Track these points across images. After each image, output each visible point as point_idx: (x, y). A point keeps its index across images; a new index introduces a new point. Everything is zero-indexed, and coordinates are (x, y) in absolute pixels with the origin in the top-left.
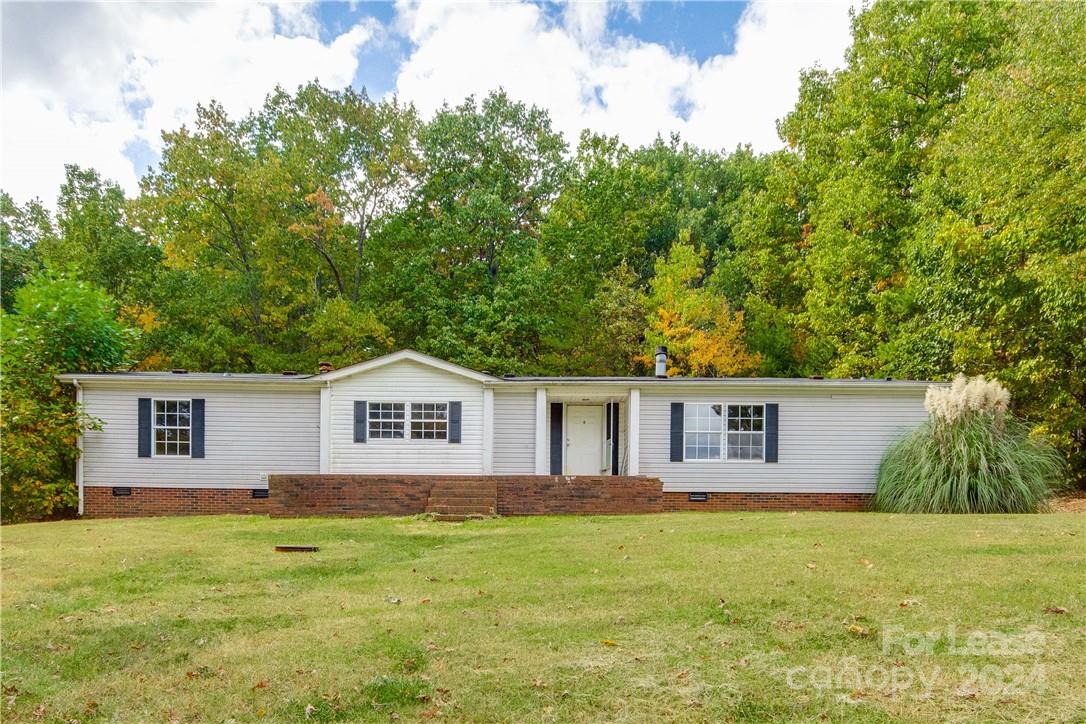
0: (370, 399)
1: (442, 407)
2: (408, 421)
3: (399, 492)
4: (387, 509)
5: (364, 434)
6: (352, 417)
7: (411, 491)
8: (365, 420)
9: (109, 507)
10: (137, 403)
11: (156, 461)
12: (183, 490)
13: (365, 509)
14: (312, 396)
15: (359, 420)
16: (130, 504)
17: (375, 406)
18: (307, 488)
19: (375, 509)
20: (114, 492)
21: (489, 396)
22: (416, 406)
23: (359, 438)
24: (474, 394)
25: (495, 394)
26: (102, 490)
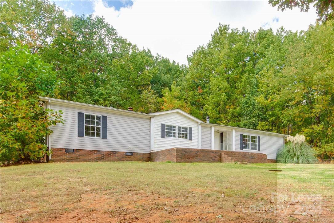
0: (166, 124)
1: (186, 129)
2: (177, 132)
3: (212, 155)
4: (208, 160)
5: (164, 135)
6: (160, 129)
7: (215, 155)
8: (165, 130)
9: (64, 157)
10: (77, 114)
11: (86, 139)
12: (98, 151)
13: (203, 160)
14: (148, 120)
15: (163, 130)
16: (74, 156)
17: (168, 126)
18: (187, 153)
19: (206, 160)
20: (66, 151)
21: (200, 127)
22: (179, 127)
23: (163, 136)
24: (196, 126)
25: (202, 126)
26: (60, 150)
